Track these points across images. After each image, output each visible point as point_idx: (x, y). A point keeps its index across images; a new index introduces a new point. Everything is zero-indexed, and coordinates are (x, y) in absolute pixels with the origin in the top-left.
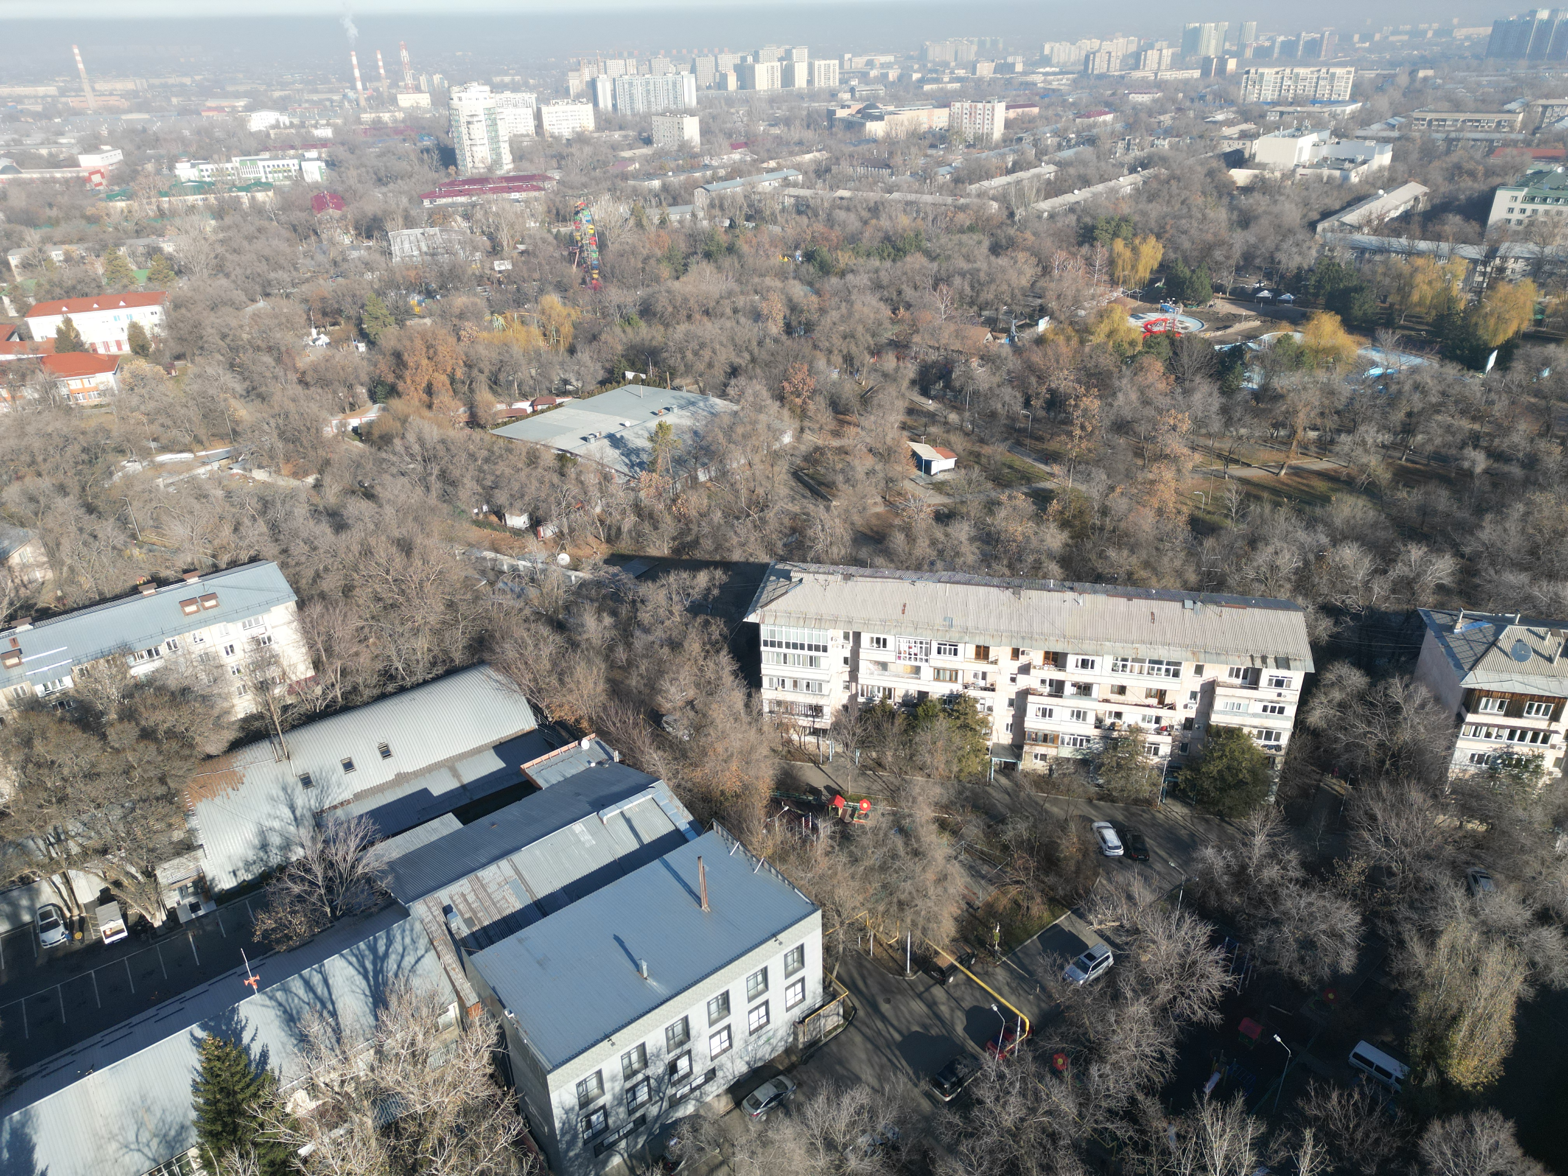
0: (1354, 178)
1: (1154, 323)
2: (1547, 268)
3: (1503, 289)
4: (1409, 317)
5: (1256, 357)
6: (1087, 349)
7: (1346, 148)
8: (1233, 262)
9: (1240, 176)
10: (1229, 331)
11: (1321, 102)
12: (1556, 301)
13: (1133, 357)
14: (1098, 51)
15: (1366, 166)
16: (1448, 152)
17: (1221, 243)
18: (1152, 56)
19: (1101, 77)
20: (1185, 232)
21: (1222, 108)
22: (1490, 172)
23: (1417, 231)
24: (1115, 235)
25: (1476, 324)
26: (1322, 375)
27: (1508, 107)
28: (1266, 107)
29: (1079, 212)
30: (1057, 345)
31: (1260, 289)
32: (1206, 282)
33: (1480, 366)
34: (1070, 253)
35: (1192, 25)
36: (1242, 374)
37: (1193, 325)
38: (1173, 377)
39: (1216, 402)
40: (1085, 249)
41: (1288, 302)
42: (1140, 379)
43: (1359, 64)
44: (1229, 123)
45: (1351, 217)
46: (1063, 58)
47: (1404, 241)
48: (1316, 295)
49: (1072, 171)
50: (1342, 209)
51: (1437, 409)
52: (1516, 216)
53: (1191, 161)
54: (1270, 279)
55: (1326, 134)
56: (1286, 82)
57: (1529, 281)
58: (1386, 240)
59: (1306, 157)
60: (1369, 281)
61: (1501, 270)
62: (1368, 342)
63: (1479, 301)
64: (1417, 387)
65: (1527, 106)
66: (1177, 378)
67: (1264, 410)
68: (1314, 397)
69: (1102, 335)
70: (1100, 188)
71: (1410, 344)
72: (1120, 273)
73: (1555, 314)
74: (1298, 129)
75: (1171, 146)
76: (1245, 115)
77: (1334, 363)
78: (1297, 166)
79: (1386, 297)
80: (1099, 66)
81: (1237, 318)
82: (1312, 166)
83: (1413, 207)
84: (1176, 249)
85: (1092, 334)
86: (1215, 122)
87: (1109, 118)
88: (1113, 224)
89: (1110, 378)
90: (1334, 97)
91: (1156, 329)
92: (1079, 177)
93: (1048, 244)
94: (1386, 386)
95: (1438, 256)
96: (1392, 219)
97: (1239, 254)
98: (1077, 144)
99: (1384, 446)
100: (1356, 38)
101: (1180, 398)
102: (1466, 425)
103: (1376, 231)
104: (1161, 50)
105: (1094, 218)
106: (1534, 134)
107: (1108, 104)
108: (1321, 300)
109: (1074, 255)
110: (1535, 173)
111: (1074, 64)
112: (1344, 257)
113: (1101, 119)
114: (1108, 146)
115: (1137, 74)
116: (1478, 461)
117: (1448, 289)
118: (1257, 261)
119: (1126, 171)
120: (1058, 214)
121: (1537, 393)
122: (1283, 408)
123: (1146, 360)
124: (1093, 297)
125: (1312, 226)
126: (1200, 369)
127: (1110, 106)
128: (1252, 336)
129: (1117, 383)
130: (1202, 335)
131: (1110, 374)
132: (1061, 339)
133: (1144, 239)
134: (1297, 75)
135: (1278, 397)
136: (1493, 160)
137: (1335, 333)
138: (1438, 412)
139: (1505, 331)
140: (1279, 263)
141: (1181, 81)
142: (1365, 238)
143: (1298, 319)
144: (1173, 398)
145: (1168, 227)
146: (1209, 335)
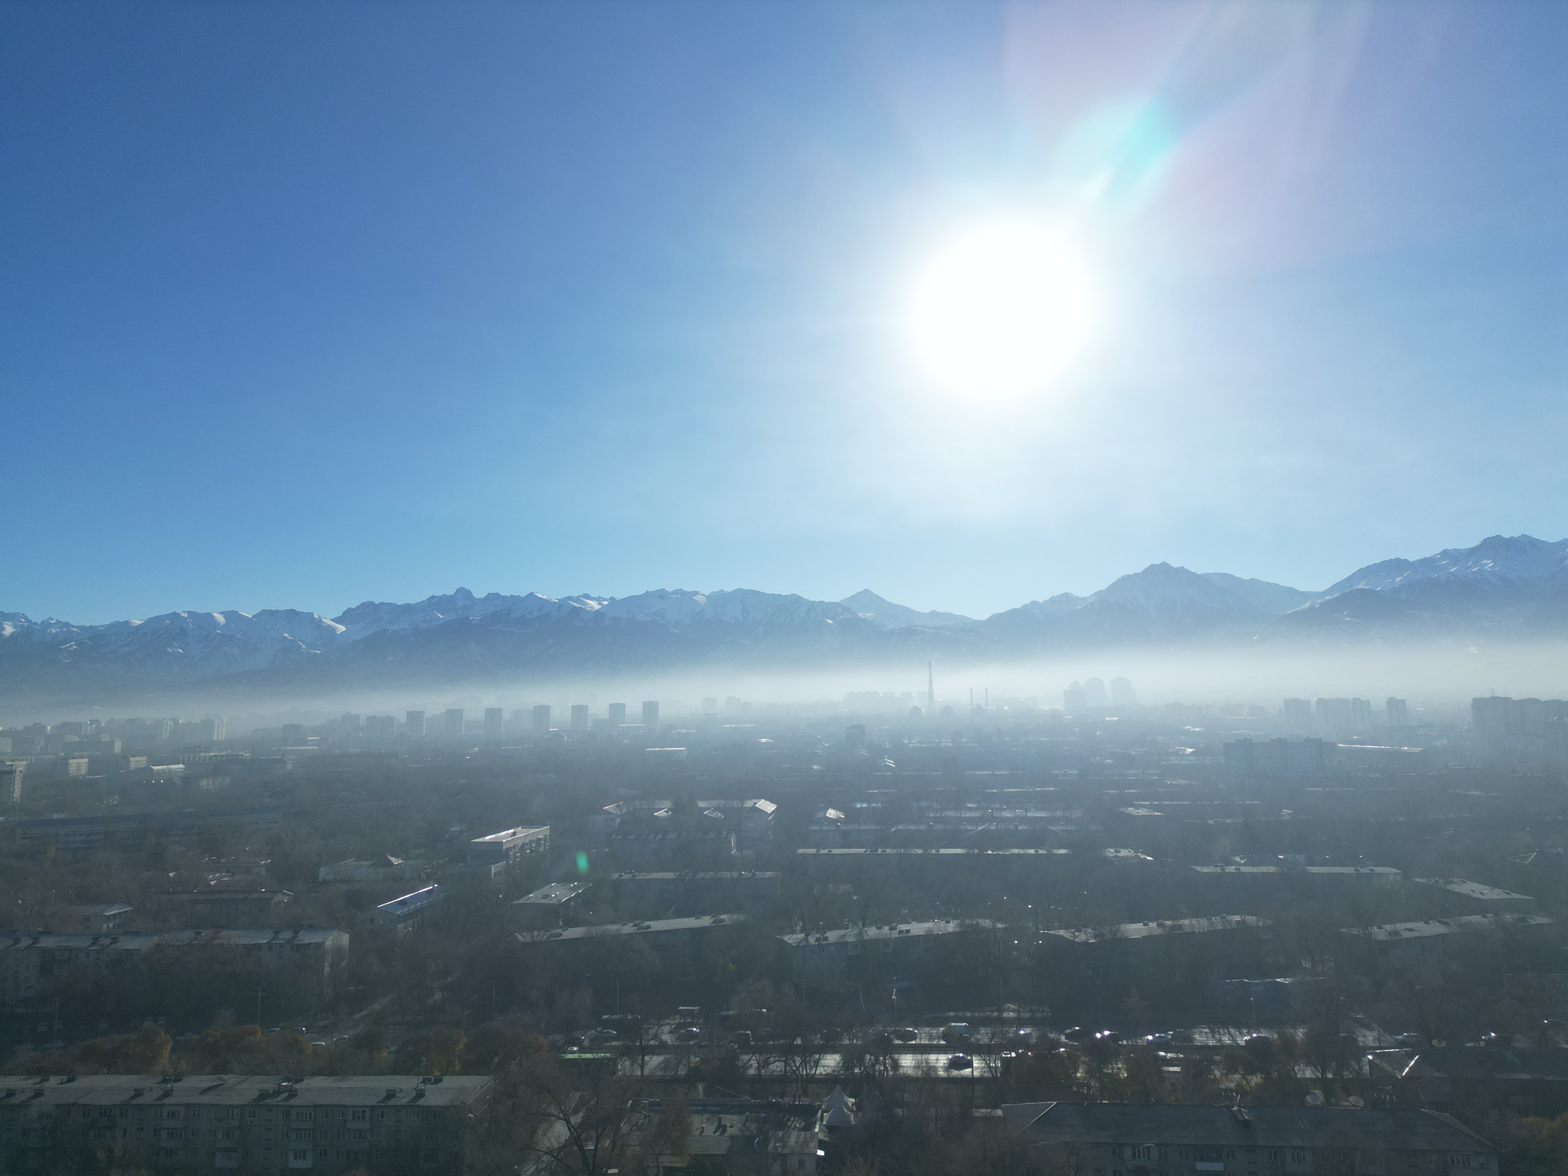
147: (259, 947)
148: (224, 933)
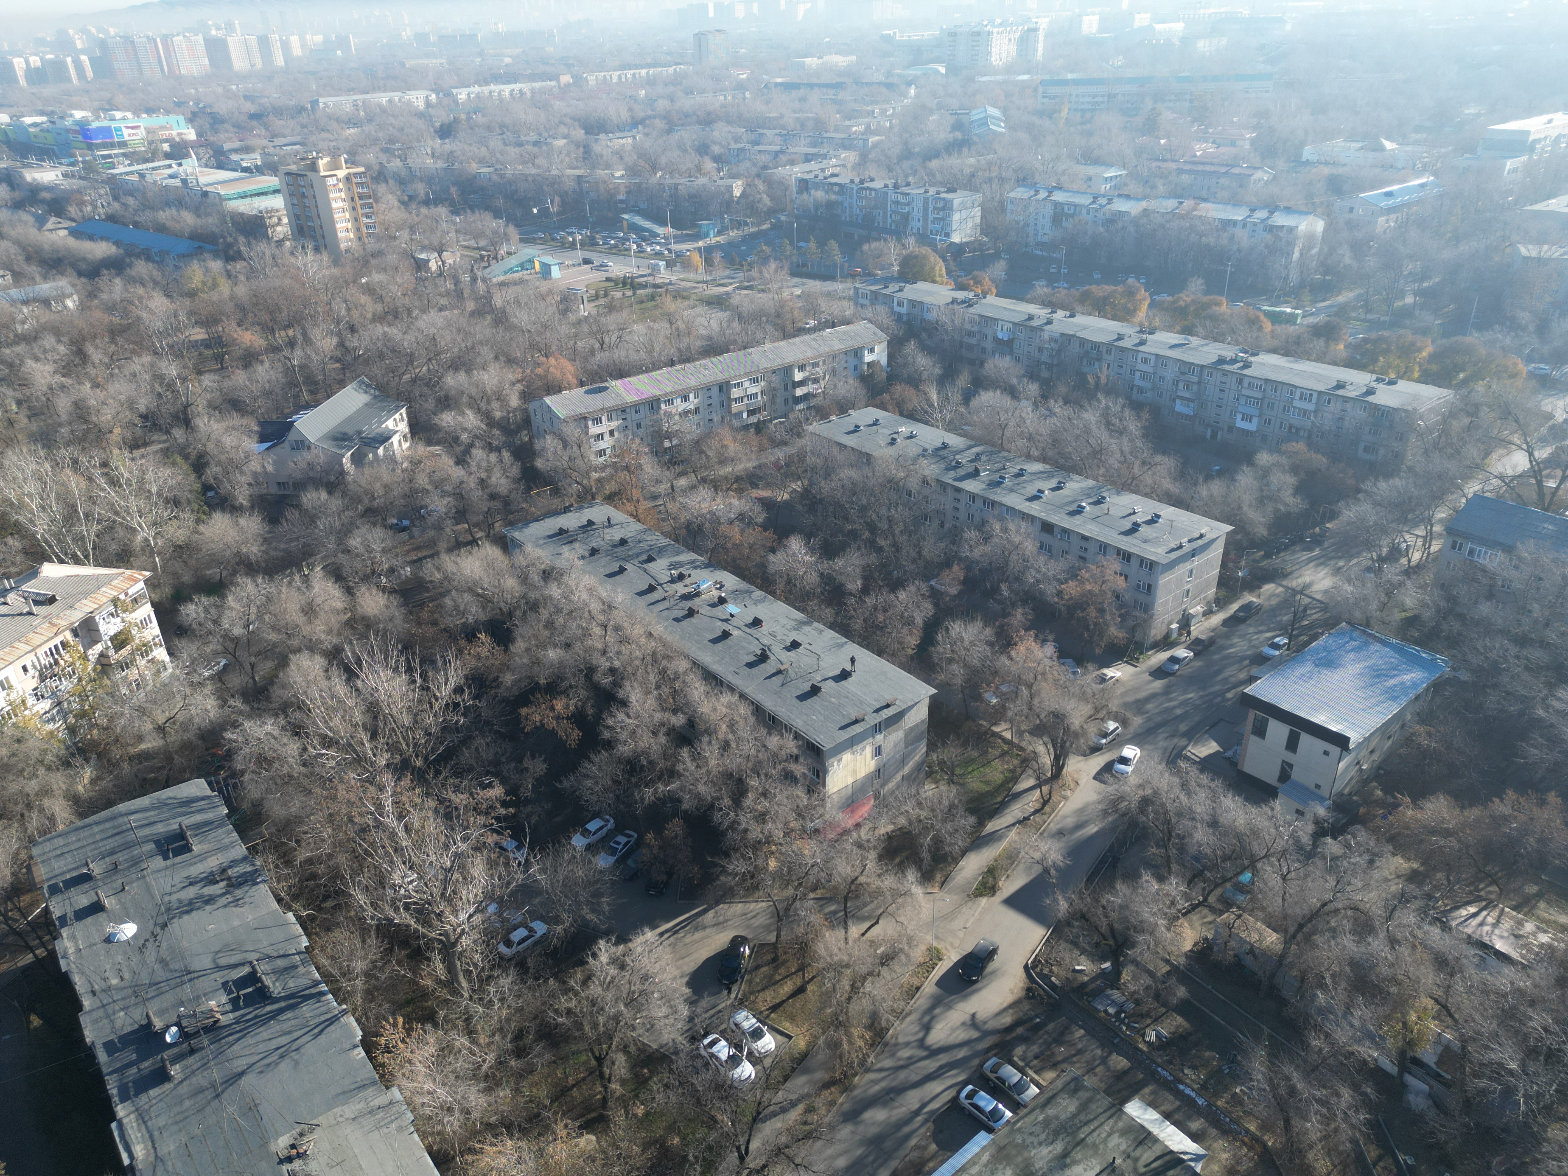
147: (1234, 223)
148: (1203, 205)
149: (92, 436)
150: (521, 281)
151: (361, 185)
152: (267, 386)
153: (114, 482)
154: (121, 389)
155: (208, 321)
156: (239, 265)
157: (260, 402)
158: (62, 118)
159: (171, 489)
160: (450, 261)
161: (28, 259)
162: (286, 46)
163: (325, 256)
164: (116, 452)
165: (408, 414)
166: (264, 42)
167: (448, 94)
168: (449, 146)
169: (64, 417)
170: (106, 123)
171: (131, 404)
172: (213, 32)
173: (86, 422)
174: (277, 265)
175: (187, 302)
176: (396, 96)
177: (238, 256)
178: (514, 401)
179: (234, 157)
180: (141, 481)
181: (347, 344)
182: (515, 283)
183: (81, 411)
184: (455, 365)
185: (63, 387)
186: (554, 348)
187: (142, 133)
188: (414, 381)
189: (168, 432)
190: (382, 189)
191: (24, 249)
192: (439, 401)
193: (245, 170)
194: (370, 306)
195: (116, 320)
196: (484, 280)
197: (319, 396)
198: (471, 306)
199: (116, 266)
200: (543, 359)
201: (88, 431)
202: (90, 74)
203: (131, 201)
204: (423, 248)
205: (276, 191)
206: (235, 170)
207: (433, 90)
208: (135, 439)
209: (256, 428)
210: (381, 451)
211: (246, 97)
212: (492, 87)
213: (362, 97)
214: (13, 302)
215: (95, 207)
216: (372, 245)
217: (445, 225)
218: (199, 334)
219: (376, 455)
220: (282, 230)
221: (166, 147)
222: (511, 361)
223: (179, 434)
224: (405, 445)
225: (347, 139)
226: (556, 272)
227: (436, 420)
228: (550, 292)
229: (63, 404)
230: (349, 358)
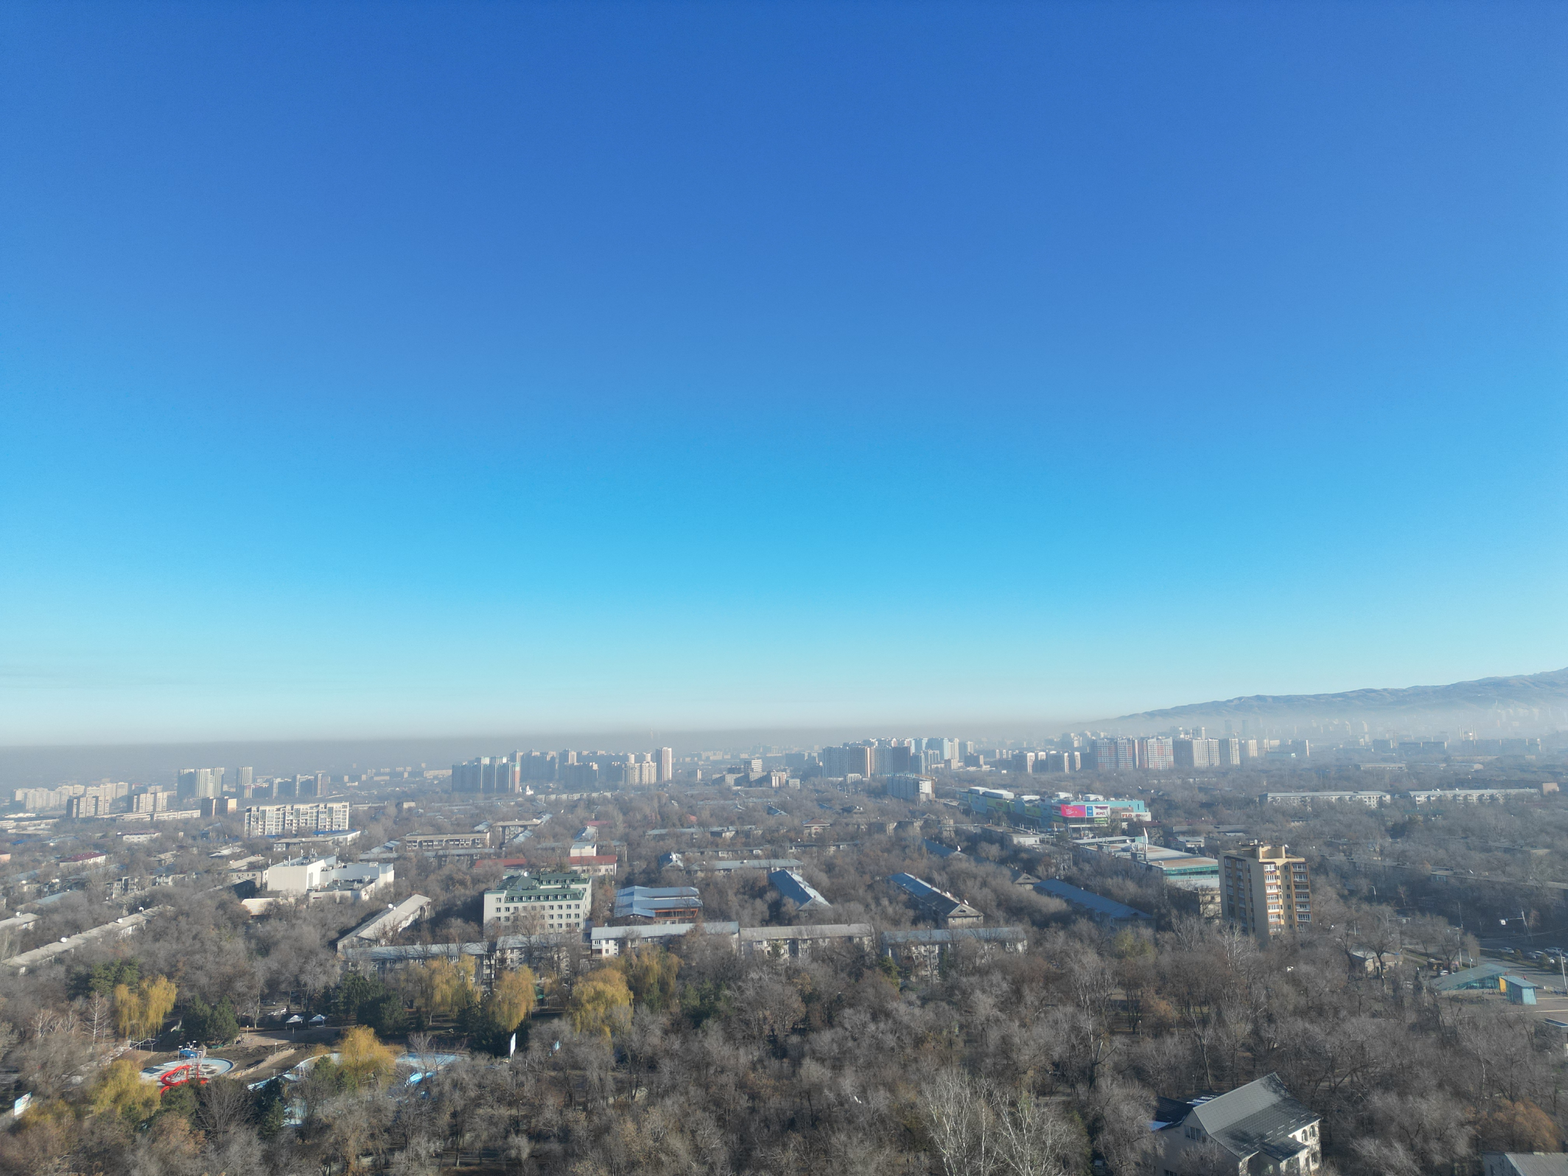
0: (365, 896)
1: (174, 1073)
2: (536, 953)
3: (508, 977)
4: (436, 1018)
5: (295, 1089)
6: (86, 1124)
7: (353, 871)
8: (257, 991)
9: (254, 905)
10: (262, 1065)
11: (323, 833)
12: (549, 981)
13: (150, 1121)
14: (83, 796)
15: (373, 885)
16: (440, 867)
17: (242, 974)
18: (146, 800)
19: (88, 820)
20: (200, 968)
21: (226, 843)
22: (476, 881)
23: (429, 938)
24: (117, 981)
25: (493, 1013)
26: (365, 1094)
27: (477, 828)
28: (272, 840)
29: (68, 961)
30: (44, 1128)
31: (289, 1015)
32: (230, 1017)
33: (505, 1052)
34: (58, 1010)
35: (187, 771)
36: (281, 1111)
37: (220, 1067)
38: (202, 1133)
39: (257, 1150)
40: (79, 1003)
41: (319, 1023)
42: (160, 1145)
43: (352, 799)
44: (236, 857)
45: (367, 932)
46: (39, 803)
47: (418, 947)
48: (347, 1011)
49: (57, 918)
50: (359, 925)
51: (476, 1103)
52: (503, 914)
53: (199, 895)
54: (299, 1003)
55: (332, 860)
56: (289, 817)
57: (525, 967)
58: (402, 948)
59: (317, 882)
60: (394, 989)
61: (503, 961)
62: (402, 1049)
63: (492, 991)
64: (455, 1085)
65: (491, 828)
66: (208, 1133)
67: (311, 1147)
68: (361, 1119)
69: (107, 1102)
70: (94, 932)
71: (442, 1044)
72: (125, 1023)
73: (551, 992)
74: (305, 858)
75: (176, 883)
76: (252, 848)
77: (375, 1078)
78: (309, 890)
79: (412, 1002)
80: (86, 809)
81: (268, 1050)
82: (324, 889)
83: (420, 916)
84: (192, 987)
85: (93, 1102)
86: (221, 857)
87: (101, 859)
88: (114, 969)
89: (120, 1154)
90: (335, 828)
91: (176, 1080)
92: (67, 923)
93: (26, 1004)
94: (428, 1091)
95: (449, 956)
96: (404, 929)
97: (262, 981)
98: (63, 889)
99: (438, 1155)
100: (346, 778)
101: (213, 1156)
102: (505, 1112)
103: (392, 942)
104: (155, 794)
105: (89, 966)
106: (501, 848)
107: (97, 846)
108: (353, 1016)
109: (64, 1012)
110: (509, 878)
111: (54, 809)
112: (367, 969)
113: (92, 861)
114: (101, 888)
115: (130, 817)
116: (522, 1146)
117: (464, 985)
118: (283, 987)
119: (125, 912)
120: (40, 967)
121: (555, 1067)
122: (332, 1140)
123: (167, 1120)
124: (92, 1058)
125: (333, 944)
126: (234, 1115)
127: (100, 848)
128: (288, 1066)
129: (130, 1158)
130: (232, 1076)
131: (119, 1149)
132: (49, 1119)
133: (154, 982)
134: (298, 811)
135: (324, 1128)
136: (475, 870)
137: (371, 1046)
138: (479, 1105)
139: (517, 1014)
140: (305, 985)
141: (180, 821)
142: (383, 949)
143: (333, 1039)
144: (204, 1159)
145: (180, 965)
146: (239, 1075)
149: (1009, 1073)
150: (1479, 1000)
151: (1300, 874)
152: (1173, 1060)
153: (1017, 1124)
154: (1042, 1033)
155: (1130, 984)
156: (1168, 936)
157: (1164, 1076)
158: (1051, 797)
159: (1064, 1146)
160: (1391, 964)
161: (999, 905)
162: (1243, 748)
163: (1252, 939)
164: (1025, 1094)
165: (1320, 1128)
166: (1224, 745)
167: (1405, 796)
168: (1400, 845)
169: (992, 1049)
170: (1081, 803)
171: (1047, 1049)
172: (1182, 736)
173: (1008, 1058)
174: (1203, 941)
175: (1115, 962)
176: (1347, 795)
177: (1168, 927)
178: (1462, 1148)
179: (1181, 839)
180: (1040, 1130)
181: (1263, 1033)
182: (1471, 1001)
183: (1006, 1047)
184: (1386, 1083)
185: (997, 1020)
186: (1523, 1092)
187: (1107, 812)
188: (1333, 1090)
189: (1073, 1086)
190: (1321, 880)
191: (998, 897)
192: (1361, 1122)
193: (1189, 850)
194: (1293, 997)
195: (1053, 968)
196: (1431, 991)
197: (1224, 1084)
198: (1411, 1017)
199: (1063, 920)
200: (1508, 1102)
201: (1007, 1067)
202: (1078, 765)
203: (1087, 867)
204: (1360, 946)
205: (1214, 872)
206: (1180, 850)
207: (1388, 792)
208: (1043, 1085)
209: (1154, 1103)
210: (1283, 1165)
211: (1201, 789)
212: (1457, 791)
213: (1311, 794)
214: (979, 939)
215: (1058, 869)
216: (1303, 934)
217: (1387, 924)
218: (1119, 995)
219: (1277, 1168)
220: (1214, 908)
221: (1124, 825)
222: (1459, 1094)
223: (1082, 1089)
224: (1314, 1167)
225: (1290, 831)
226: (1529, 997)
227: (1355, 1145)
228: (1520, 1020)
229: (994, 1036)
230: (1262, 1049)
